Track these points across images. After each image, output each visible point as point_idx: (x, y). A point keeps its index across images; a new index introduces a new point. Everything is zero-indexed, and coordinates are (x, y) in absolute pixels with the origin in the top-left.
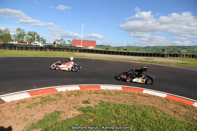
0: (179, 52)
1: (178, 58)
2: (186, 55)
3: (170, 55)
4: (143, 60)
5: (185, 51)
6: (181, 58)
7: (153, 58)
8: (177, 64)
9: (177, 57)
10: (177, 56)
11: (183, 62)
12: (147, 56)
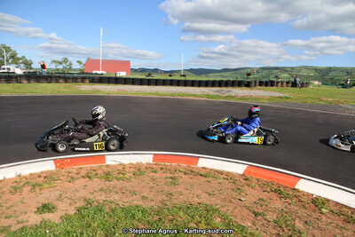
0: (276, 77)
1: (274, 88)
2: (287, 83)
3: (261, 84)
4: (212, 93)
5: (286, 75)
6: (279, 88)
7: (230, 89)
8: (271, 98)
9: (272, 86)
10: (272, 84)
11: (282, 95)
12: (220, 86)
